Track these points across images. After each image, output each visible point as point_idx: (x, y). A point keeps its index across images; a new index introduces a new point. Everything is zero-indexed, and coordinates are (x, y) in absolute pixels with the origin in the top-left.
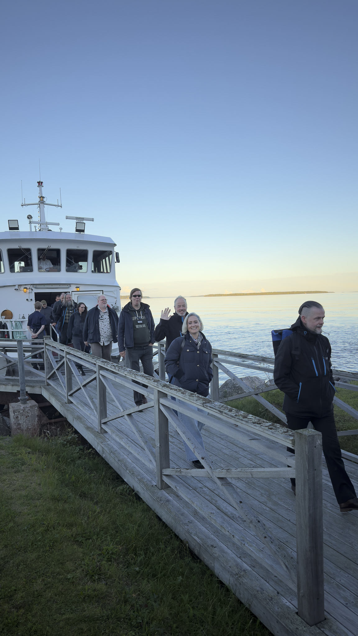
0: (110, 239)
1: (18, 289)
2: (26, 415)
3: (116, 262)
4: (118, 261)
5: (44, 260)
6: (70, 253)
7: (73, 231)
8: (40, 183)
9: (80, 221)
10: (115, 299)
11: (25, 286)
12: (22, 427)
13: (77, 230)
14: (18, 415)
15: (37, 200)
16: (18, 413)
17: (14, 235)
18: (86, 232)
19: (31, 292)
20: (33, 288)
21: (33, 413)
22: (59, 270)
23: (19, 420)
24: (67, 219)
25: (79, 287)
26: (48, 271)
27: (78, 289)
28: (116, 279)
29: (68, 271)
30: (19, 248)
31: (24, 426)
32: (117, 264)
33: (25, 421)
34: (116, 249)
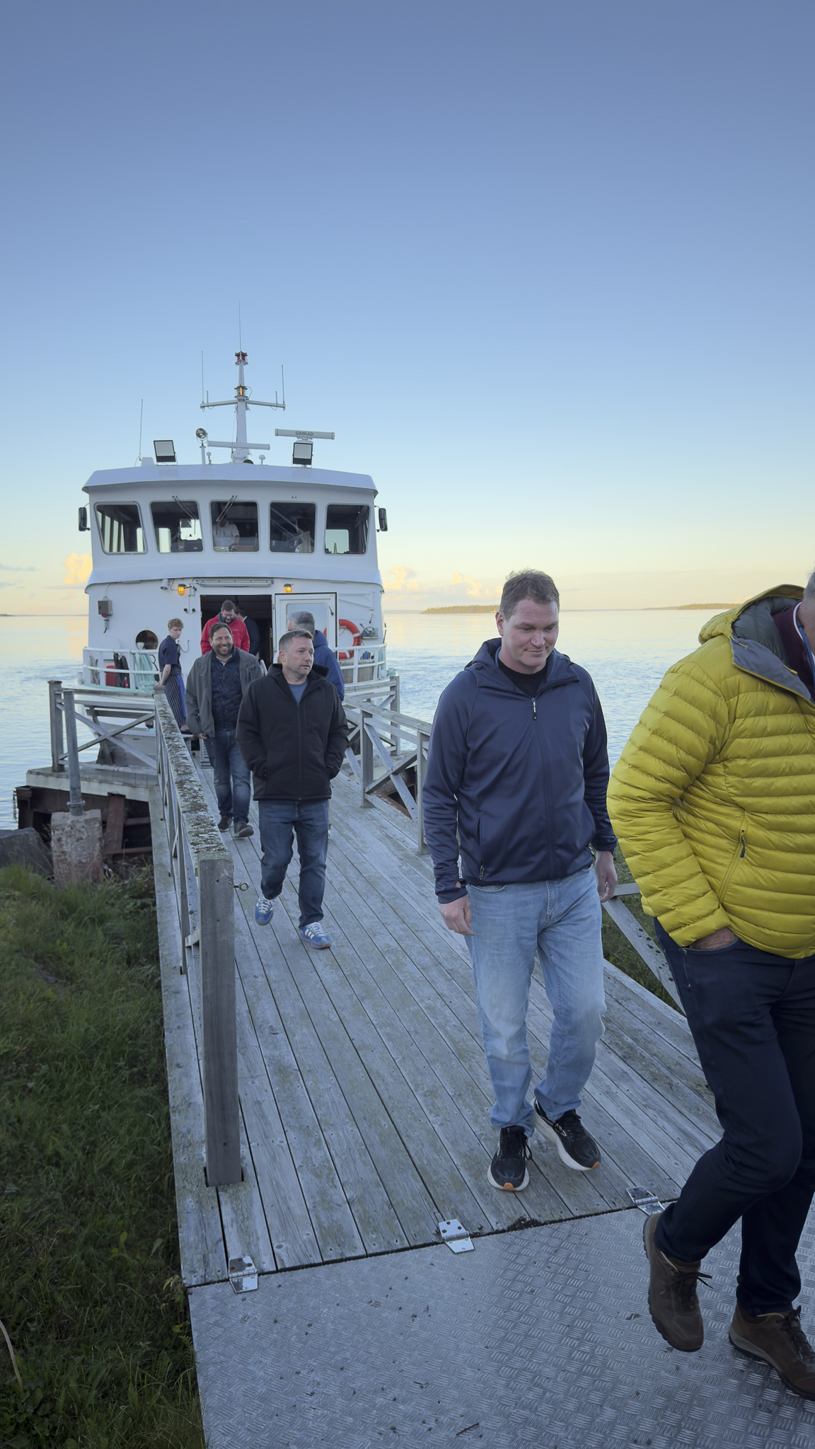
0: (368, 478)
1: (166, 588)
2: (78, 835)
3: (378, 531)
4: (384, 527)
5: (222, 525)
6: (278, 510)
7: (289, 462)
8: (242, 357)
9: (304, 440)
10: (371, 612)
11: (182, 582)
12: (69, 858)
13: (296, 461)
14: (60, 836)
15: (232, 395)
16: (60, 832)
17: (164, 472)
18: (315, 464)
19: (193, 594)
20: (196, 586)
21: (90, 834)
22: (256, 549)
23: (63, 845)
24: (277, 435)
25: (290, 585)
26: (234, 550)
27: (289, 589)
28: (379, 569)
29: (273, 549)
30: (173, 500)
31: (74, 858)
32: (380, 536)
33: (76, 847)
34: (379, 502)
